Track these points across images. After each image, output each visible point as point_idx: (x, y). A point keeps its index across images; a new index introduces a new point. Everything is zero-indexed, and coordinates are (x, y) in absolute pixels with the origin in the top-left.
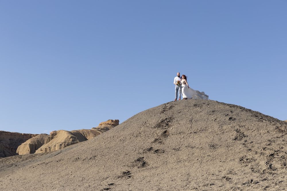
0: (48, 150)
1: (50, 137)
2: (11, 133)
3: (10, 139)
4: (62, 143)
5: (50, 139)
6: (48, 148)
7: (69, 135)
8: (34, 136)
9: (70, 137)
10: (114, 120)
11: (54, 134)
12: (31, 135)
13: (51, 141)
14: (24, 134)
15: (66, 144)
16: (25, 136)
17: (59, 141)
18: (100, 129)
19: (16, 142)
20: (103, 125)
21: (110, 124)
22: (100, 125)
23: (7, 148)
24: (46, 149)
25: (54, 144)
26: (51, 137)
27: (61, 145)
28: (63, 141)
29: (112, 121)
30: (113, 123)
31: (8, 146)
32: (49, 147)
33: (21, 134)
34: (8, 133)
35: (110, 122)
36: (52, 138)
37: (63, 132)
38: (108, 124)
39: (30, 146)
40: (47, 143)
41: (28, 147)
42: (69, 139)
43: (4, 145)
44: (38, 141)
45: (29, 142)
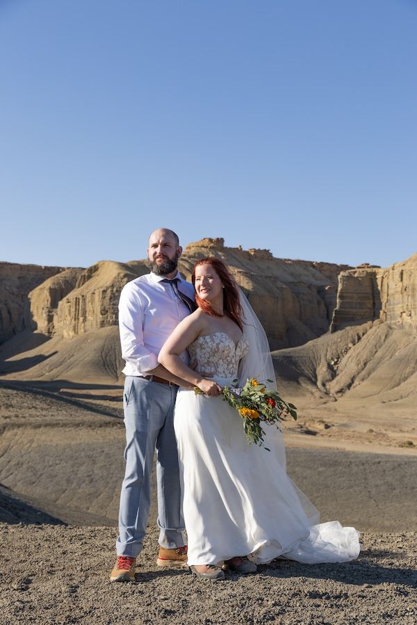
0: (81, 301)
1: (84, 276)
2: (20, 265)
3: (19, 278)
4: (107, 288)
5: (84, 279)
6: (80, 297)
7: (120, 271)
8: (64, 269)
9: (122, 275)
10: (214, 237)
11: (94, 270)
12: (59, 268)
13: (87, 283)
14: (45, 267)
15: (115, 289)
16: (47, 272)
17: (101, 284)
18: (186, 258)
19: (30, 283)
20: (193, 249)
21: (207, 247)
22: (187, 248)
23: (13, 294)
24: (76, 298)
25: (92, 289)
26: (87, 274)
27: (104, 292)
28: (109, 284)
29: (211, 240)
30: (212, 245)
31: (15, 290)
32: (83, 296)
33: (40, 267)
35: (206, 243)
36: (89, 277)
37: (111, 264)
38: (203, 246)
39: (50, 292)
40: (79, 287)
41: (46, 293)
42: (120, 280)
43: (8, 288)
44: (66, 282)
45: (48, 283)
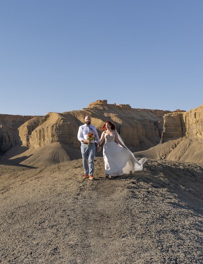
0: (42, 131)
1: (43, 119)
2: (13, 115)
3: (13, 121)
4: (54, 125)
5: (43, 121)
6: (42, 129)
7: (59, 117)
8: (33, 117)
9: (60, 119)
10: (102, 100)
11: (47, 117)
12: (30, 116)
13: (44, 123)
14: (24, 116)
15: (57, 125)
16: (25, 118)
17: (51, 123)
18: (89, 110)
19: (18, 124)
20: (92, 105)
21: (99, 104)
22: (90, 105)
23: (10, 129)
24: (40, 130)
25: (47, 126)
26: (44, 119)
27: (53, 127)
28: (54, 123)
29: (101, 101)
30: (101, 103)
31: (11, 127)
32: (43, 129)
33: (22, 116)
34: (11, 116)
35: (99, 103)
36: (45, 120)
37: (55, 114)
38: (97, 104)
39: (27, 128)
40: (41, 125)
41: (26, 128)
42: (59, 121)
43: (8, 126)
44: (35, 122)
45: (26, 124)
